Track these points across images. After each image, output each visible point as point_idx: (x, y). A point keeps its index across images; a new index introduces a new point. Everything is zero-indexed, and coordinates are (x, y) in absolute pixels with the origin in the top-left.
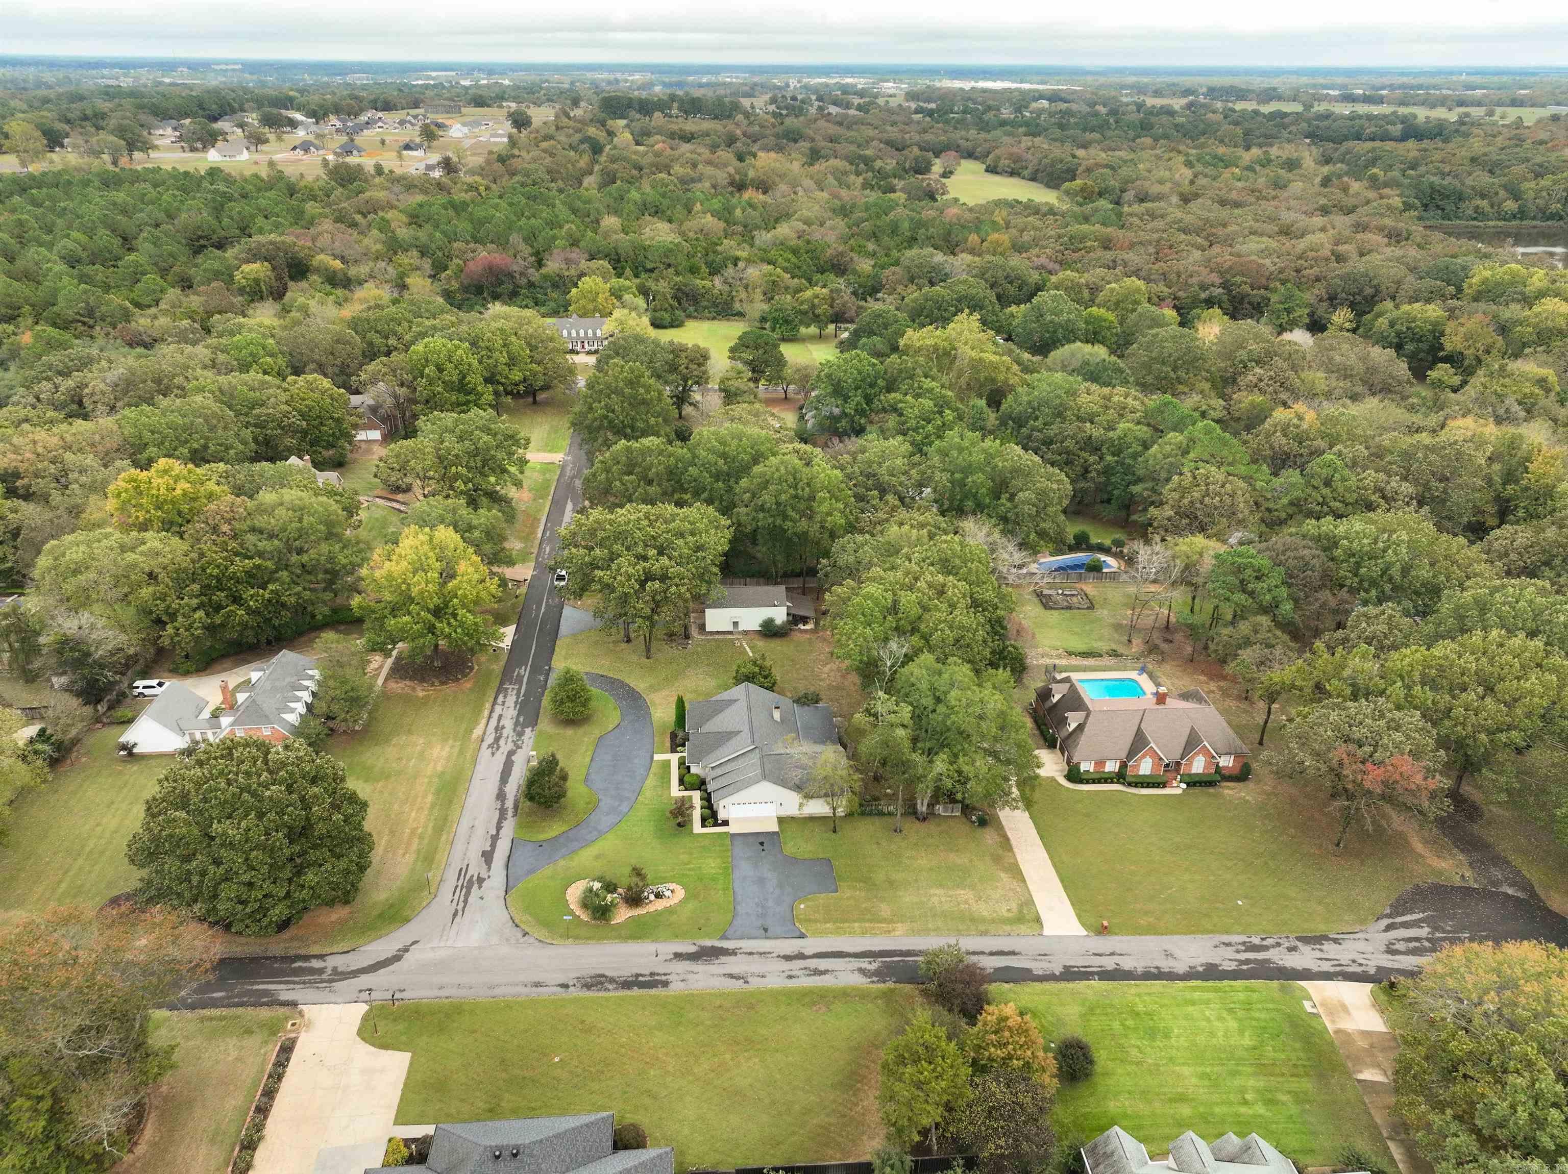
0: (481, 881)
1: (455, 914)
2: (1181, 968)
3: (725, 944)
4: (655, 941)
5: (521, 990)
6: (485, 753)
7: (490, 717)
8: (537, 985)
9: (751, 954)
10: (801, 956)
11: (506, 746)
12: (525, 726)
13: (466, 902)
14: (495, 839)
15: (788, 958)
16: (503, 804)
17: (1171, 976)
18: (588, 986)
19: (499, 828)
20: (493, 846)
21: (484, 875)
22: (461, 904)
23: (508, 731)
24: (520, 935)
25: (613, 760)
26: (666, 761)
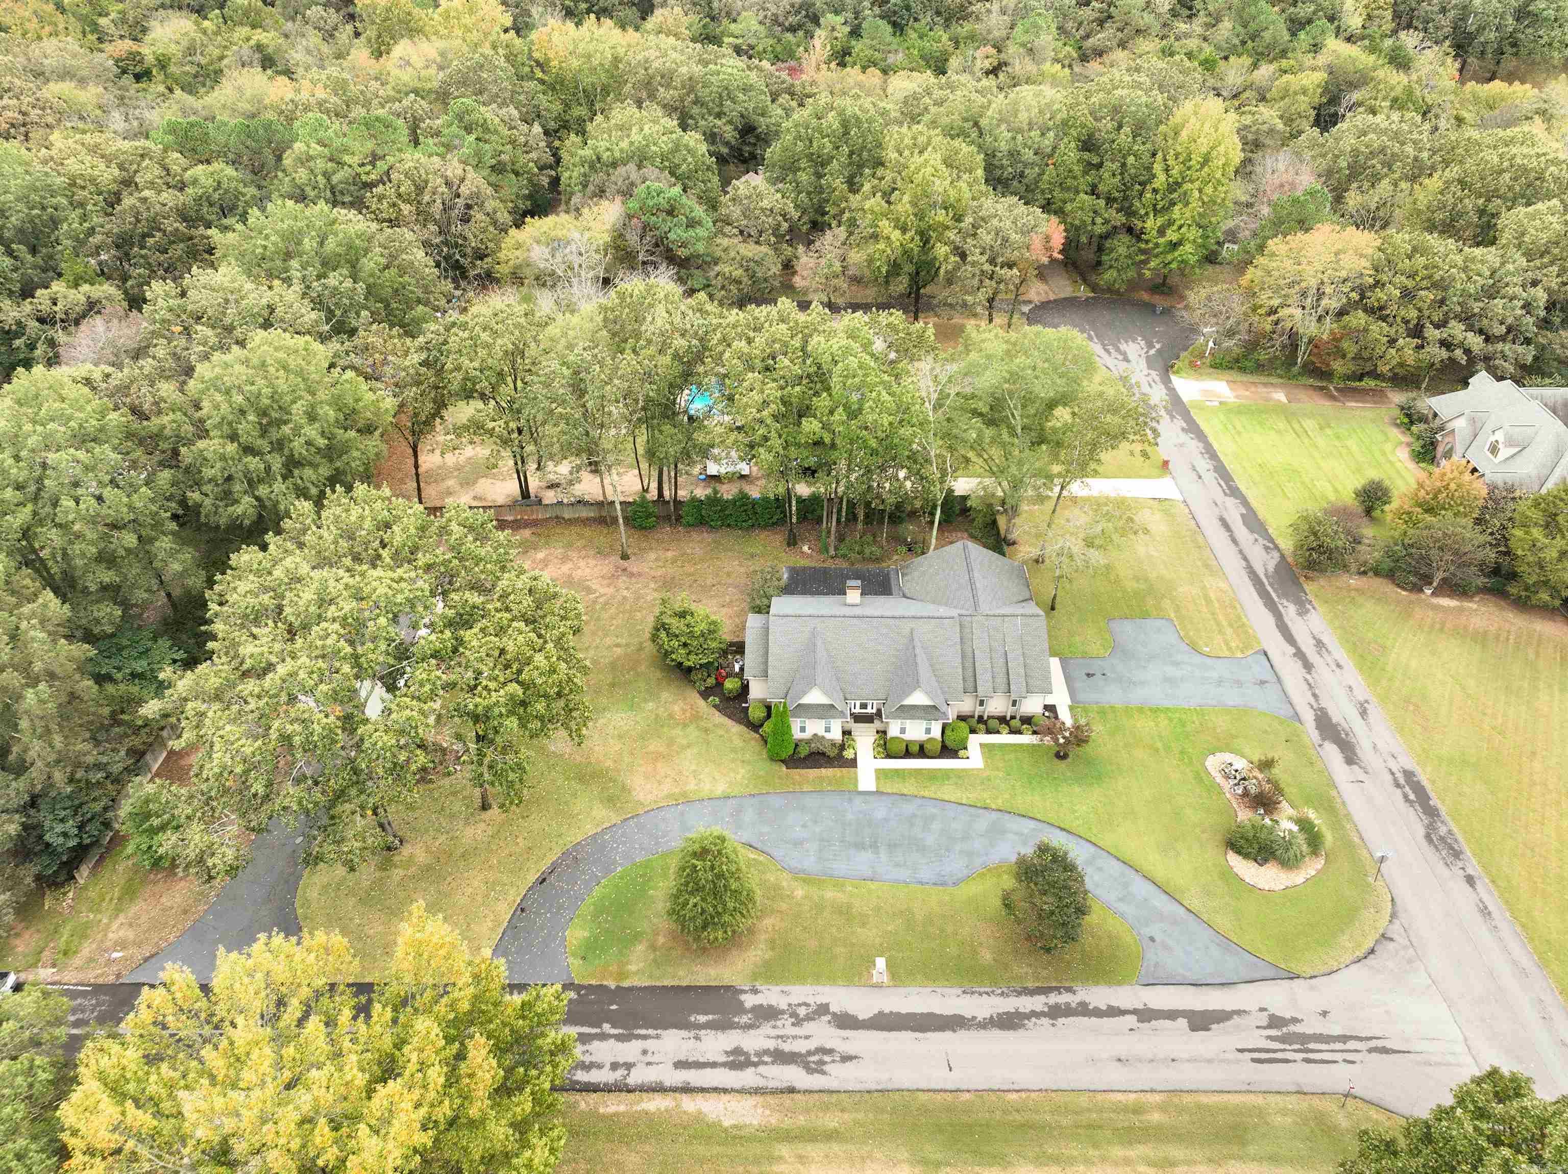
0: (1275, 1022)
1: (1385, 1051)
3: (1309, 717)
4: (1333, 783)
5: (1506, 930)
6: (837, 1076)
7: (687, 1089)
8: (1485, 912)
9: (1315, 696)
10: (1300, 654)
11: (823, 1033)
12: (740, 1009)
13: (1344, 1039)
14: (1146, 1015)
15: (1308, 666)
16: (1034, 1014)
17: (1212, 455)
18: (1457, 855)
19: (1114, 1012)
20: (1172, 1015)
21: (1264, 1020)
22: (1352, 1045)
23: (752, 1042)
24: (1391, 945)
25: (874, 846)
26: (881, 774)
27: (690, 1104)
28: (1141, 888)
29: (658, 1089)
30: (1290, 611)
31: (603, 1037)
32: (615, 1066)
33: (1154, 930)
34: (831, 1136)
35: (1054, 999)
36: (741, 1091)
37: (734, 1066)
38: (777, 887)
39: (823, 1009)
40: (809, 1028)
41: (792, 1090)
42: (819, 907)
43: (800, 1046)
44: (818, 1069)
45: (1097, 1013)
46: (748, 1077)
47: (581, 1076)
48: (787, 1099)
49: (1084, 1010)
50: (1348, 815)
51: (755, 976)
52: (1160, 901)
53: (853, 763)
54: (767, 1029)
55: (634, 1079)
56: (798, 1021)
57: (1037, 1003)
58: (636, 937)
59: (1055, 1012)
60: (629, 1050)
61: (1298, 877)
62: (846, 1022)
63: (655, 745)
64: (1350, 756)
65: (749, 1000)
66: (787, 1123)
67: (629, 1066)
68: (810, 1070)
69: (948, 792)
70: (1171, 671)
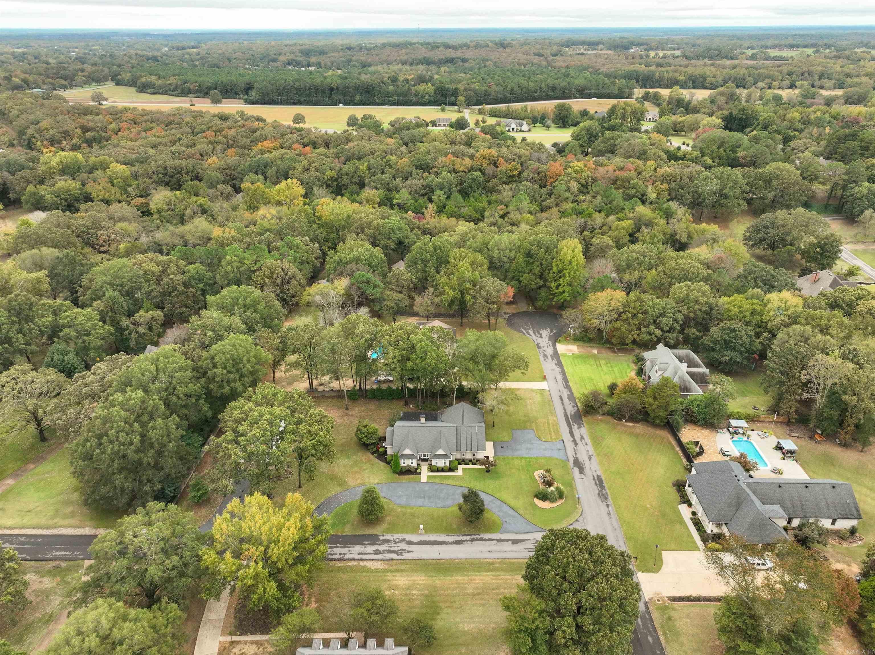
0: (538, 542)
2: (558, 370)
3: (571, 460)
4: (573, 479)
5: (614, 519)
6: (406, 556)
8: (609, 514)
9: (576, 453)
10: (574, 441)
11: (403, 546)
12: (379, 540)
14: (499, 541)
15: (576, 444)
17: (563, 373)
18: (606, 498)
19: (490, 540)
20: (508, 540)
23: (382, 548)
24: (578, 523)
25: (424, 497)
26: (429, 477)
27: (362, 563)
28: (505, 508)
29: (354, 560)
30: (575, 427)
31: (337, 547)
32: (340, 554)
33: (507, 519)
34: (402, 571)
35: (473, 537)
36: (378, 560)
37: (375, 554)
38: (392, 509)
39: (404, 540)
40: (398, 545)
41: (392, 560)
42: (405, 514)
43: (396, 549)
44: (401, 554)
45: (486, 540)
46: (380, 557)
47: (330, 557)
48: (391, 562)
49: (482, 539)
50: (576, 489)
51: (384, 532)
52: (511, 512)
53: (420, 474)
54: (386, 545)
55: (346, 557)
56: (396, 543)
57: (468, 538)
58: (348, 522)
59: (472, 540)
60: (345, 550)
61: (555, 505)
62: (410, 543)
63: (355, 469)
64: (581, 470)
65: (381, 538)
66: (390, 568)
67: (345, 554)
68: (398, 555)
69: (449, 482)
70: (529, 446)
